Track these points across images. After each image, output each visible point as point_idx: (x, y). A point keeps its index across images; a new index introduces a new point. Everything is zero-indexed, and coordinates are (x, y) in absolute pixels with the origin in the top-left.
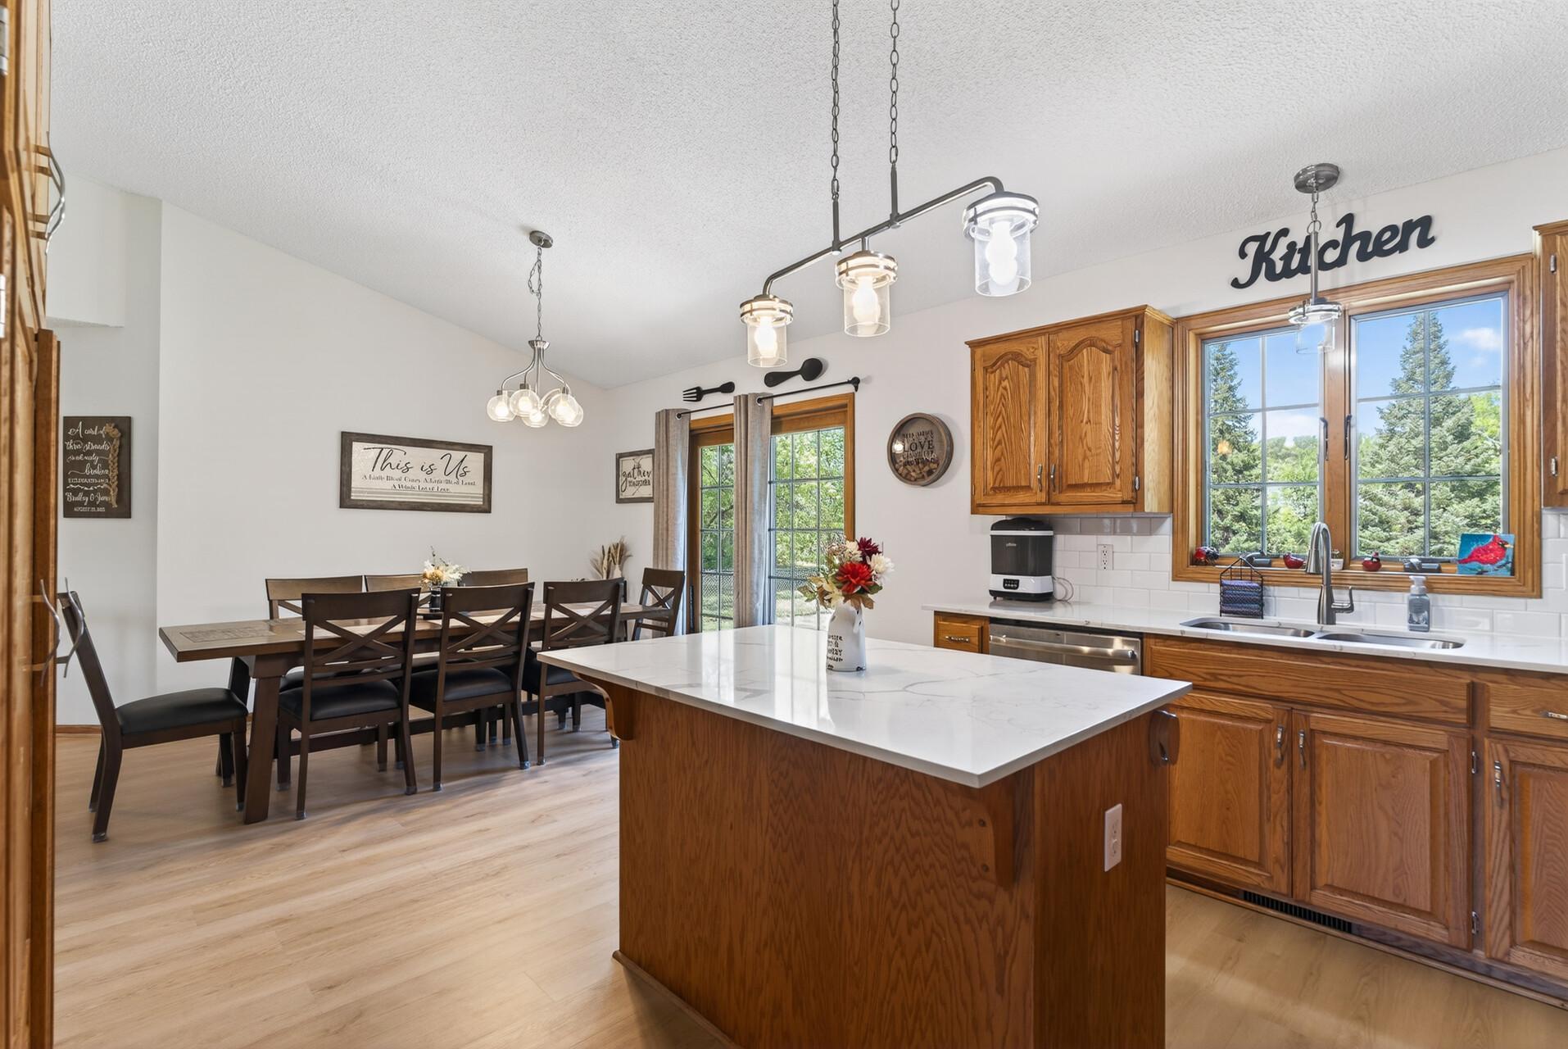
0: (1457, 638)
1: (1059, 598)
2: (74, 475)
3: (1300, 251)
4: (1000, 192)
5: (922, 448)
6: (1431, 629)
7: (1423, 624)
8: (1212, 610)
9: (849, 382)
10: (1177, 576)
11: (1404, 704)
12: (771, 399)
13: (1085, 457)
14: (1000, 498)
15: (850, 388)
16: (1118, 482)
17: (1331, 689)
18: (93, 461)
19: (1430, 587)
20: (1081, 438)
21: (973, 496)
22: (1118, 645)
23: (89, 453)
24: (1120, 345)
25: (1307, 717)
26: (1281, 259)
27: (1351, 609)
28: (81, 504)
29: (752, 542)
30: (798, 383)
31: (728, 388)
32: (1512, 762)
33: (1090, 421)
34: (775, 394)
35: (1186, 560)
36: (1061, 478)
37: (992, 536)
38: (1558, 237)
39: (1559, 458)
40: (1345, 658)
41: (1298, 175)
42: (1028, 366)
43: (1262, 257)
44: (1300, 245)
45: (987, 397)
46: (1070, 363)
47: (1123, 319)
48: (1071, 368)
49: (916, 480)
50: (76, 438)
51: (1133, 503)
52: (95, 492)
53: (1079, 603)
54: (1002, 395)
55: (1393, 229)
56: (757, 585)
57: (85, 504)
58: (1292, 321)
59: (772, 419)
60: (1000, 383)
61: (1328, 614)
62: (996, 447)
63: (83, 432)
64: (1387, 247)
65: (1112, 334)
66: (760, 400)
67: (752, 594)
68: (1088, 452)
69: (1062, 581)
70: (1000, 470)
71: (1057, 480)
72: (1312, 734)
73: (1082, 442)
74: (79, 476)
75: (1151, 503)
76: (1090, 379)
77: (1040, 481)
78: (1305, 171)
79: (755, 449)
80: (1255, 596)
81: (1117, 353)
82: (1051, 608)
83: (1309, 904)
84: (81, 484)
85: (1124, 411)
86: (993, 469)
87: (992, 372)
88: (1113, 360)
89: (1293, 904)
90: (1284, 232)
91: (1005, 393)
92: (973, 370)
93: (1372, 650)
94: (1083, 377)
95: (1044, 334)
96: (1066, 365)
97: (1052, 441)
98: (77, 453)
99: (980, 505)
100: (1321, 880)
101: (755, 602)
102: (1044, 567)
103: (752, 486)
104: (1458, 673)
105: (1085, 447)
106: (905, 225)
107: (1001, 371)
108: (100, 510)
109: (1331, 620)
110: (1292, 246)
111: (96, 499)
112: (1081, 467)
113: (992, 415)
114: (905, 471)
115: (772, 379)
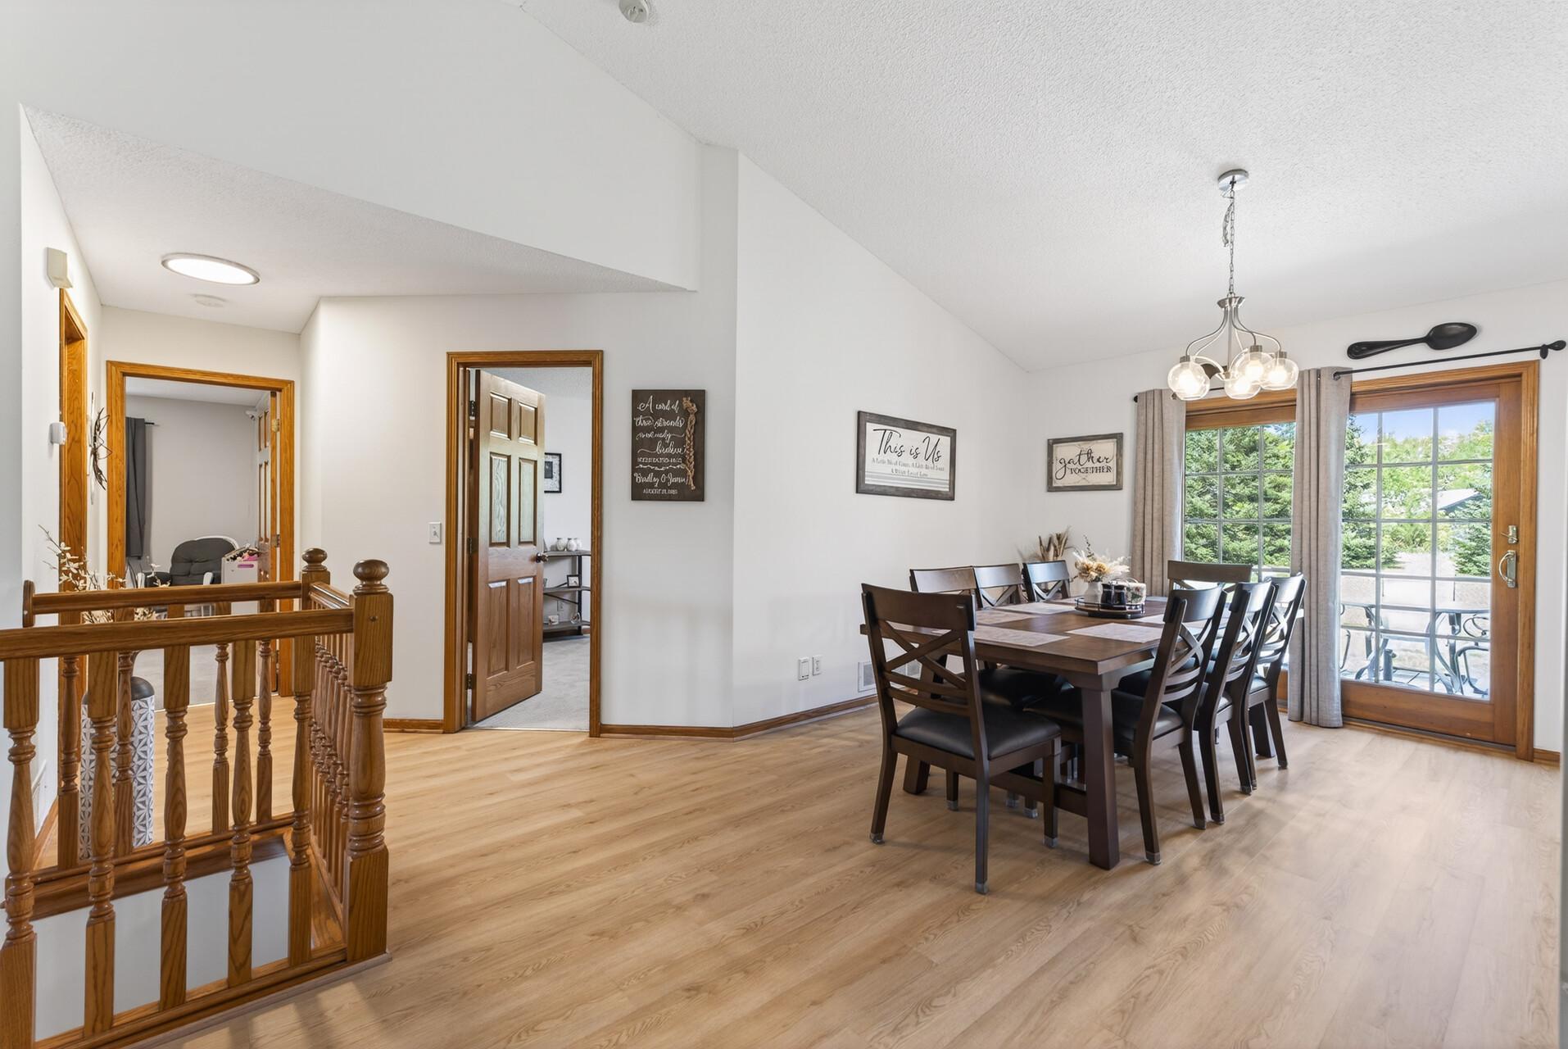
2: (643, 454)
9: (1530, 349)
12: (1351, 375)
15: (1537, 354)
18: (663, 439)
23: (661, 430)
28: (651, 485)
50: (646, 413)
52: (666, 472)
57: (656, 486)
59: (1350, 396)
63: (654, 407)
66: (1336, 375)
74: (649, 456)
84: (651, 464)
98: (647, 430)
108: (673, 492)
111: (668, 480)
115: (1358, 350)
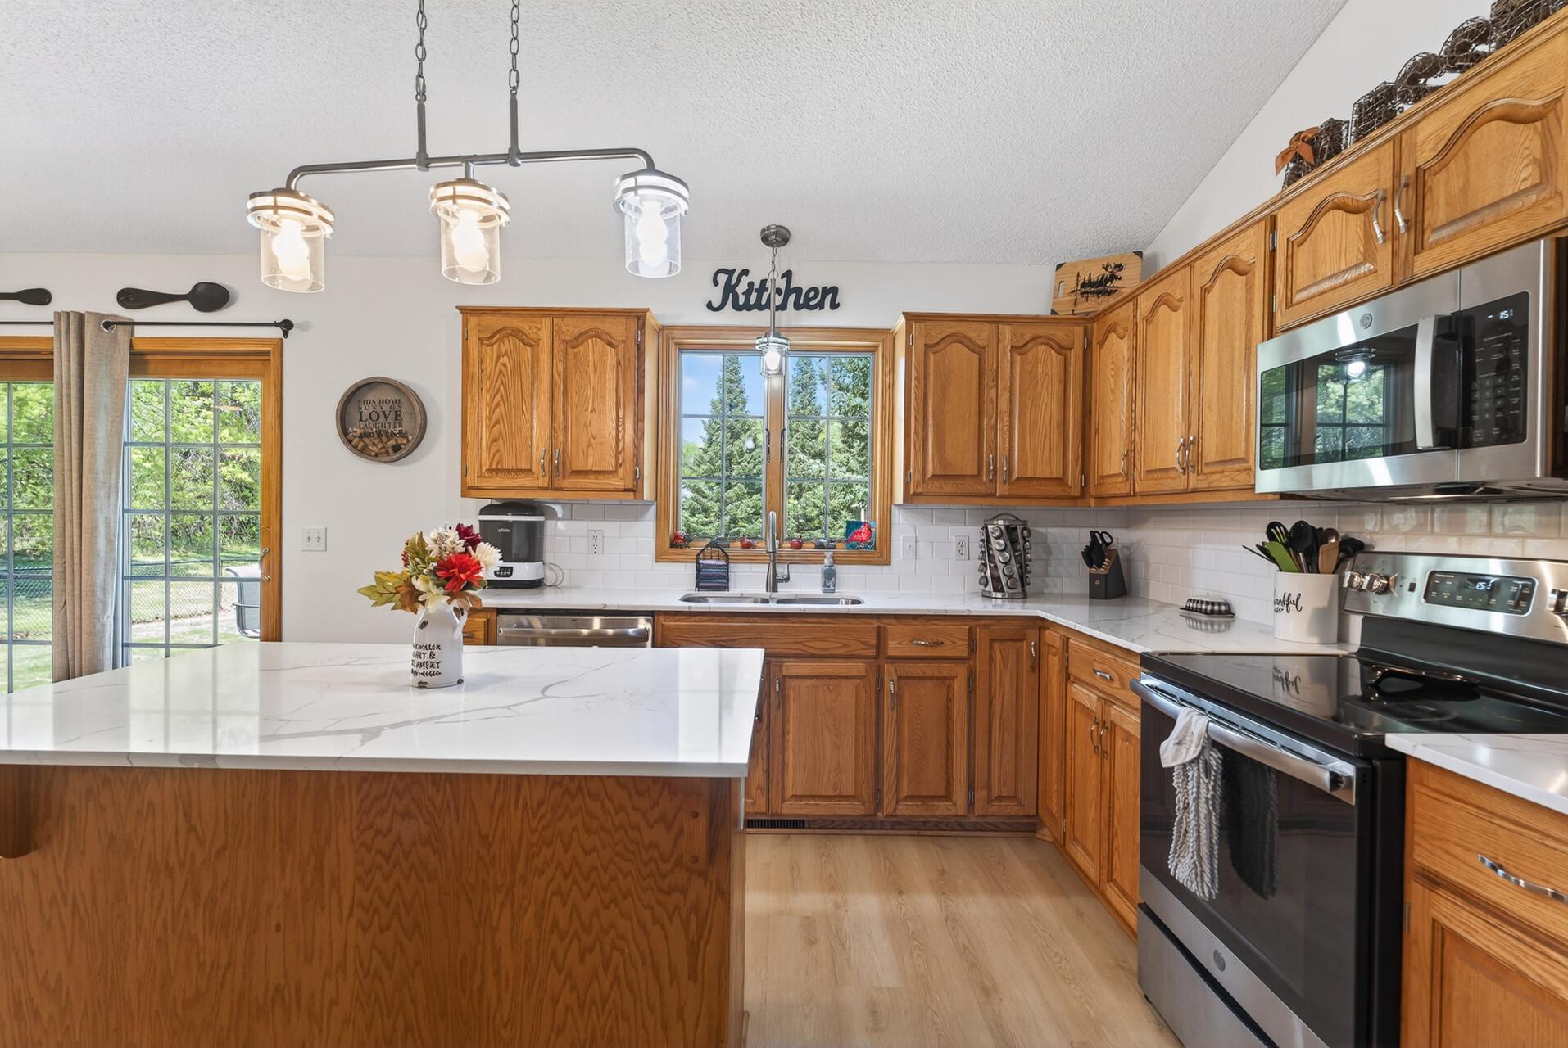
0: (858, 597)
1: (549, 584)
3: (757, 290)
4: (651, 169)
5: (387, 418)
6: (836, 591)
7: (832, 588)
8: (689, 587)
9: (276, 324)
10: (660, 558)
11: (841, 648)
12: (128, 328)
13: (590, 445)
14: (497, 481)
15: (277, 333)
16: (620, 471)
17: (797, 643)
19: (835, 560)
20: (585, 425)
21: (464, 476)
22: (643, 624)
24: (624, 342)
25: (781, 667)
26: (743, 294)
27: (787, 580)
29: (94, 529)
30: (185, 311)
31: (39, 297)
32: (899, 678)
33: (594, 410)
34: (136, 321)
35: (667, 544)
36: (564, 463)
37: (480, 521)
38: (914, 323)
39: (911, 470)
40: (806, 617)
41: (763, 230)
42: (531, 346)
43: (729, 289)
44: (757, 285)
45: (482, 371)
46: (575, 350)
47: (627, 317)
48: (576, 356)
49: (377, 455)
51: (634, 492)
53: (570, 588)
54: (501, 371)
55: (814, 289)
56: (104, 590)
58: (757, 347)
59: (131, 354)
60: (498, 358)
61: (773, 583)
62: (493, 426)
64: (812, 303)
65: (617, 329)
66: (107, 325)
67: (93, 604)
68: (592, 440)
69: (552, 566)
70: (498, 451)
71: (561, 465)
72: (783, 680)
73: (587, 430)
75: (647, 493)
76: (595, 369)
77: (543, 466)
78: (769, 227)
79: (98, 392)
80: (721, 572)
81: (621, 347)
82: (542, 594)
83: (781, 815)
85: (626, 404)
86: (489, 449)
87: (488, 346)
88: (617, 354)
89: (770, 818)
90: (745, 272)
91: (503, 369)
92: (465, 339)
93: (815, 609)
94: (588, 366)
95: (549, 315)
96: (571, 352)
97: (556, 425)
99: (471, 488)
100: (789, 792)
101: (99, 612)
102: (533, 553)
103: (93, 446)
104: (870, 621)
105: (590, 435)
106: (525, 167)
107: (499, 345)
109: (775, 589)
110: (751, 284)
112: (586, 454)
113: (488, 391)
114: (361, 445)
115: (132, 298)
